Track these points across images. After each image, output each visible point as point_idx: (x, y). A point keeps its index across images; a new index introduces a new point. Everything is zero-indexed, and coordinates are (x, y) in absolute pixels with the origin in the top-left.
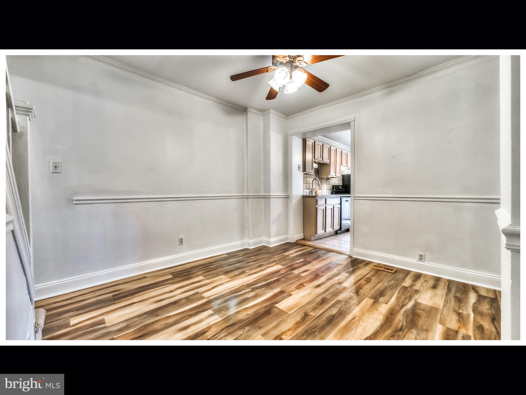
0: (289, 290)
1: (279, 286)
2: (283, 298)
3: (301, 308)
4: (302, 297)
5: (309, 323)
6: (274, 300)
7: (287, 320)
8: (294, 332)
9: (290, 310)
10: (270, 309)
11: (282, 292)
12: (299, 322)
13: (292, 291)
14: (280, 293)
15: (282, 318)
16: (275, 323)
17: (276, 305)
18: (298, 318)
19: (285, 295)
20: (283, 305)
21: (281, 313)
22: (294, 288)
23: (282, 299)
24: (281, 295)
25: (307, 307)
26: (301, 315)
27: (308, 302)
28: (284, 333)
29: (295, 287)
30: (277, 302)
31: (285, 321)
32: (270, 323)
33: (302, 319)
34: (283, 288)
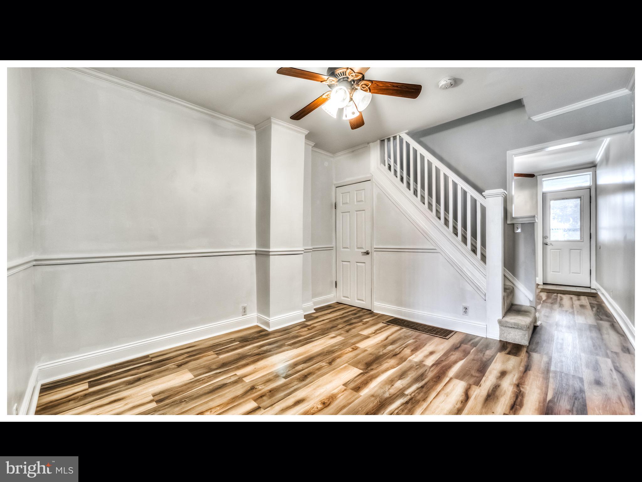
0: (346, 393)
1: (363, 401)
2: (354, 380)
3: (334, 369)
4: (331, 382)
5: (330, 358)
6: (365, 377)
7: (349, 359)
8: (343, 352)
9: (346, 367)
10: (367, 368)
11: (357, 389)
12: (338, 358)
13: (343, 391)
14: (360, 388)
15: (354, 360)
16: (358, 357)
17: (361, 371)
18: (338, 361)
19: (352, 385)
20: (354, 372)
21: (355, 364)
22: (338, 396)
23: (356, 379)
24: (358, 384)
25: (327, 371)
26: (335, 364)
27: (324, 376)
28: (351, 352)
29: (337, 399)
30: (361, 375)
31: (350, 358)
32: (363, 357)
33: (335, 360)
34: (356, 397)
